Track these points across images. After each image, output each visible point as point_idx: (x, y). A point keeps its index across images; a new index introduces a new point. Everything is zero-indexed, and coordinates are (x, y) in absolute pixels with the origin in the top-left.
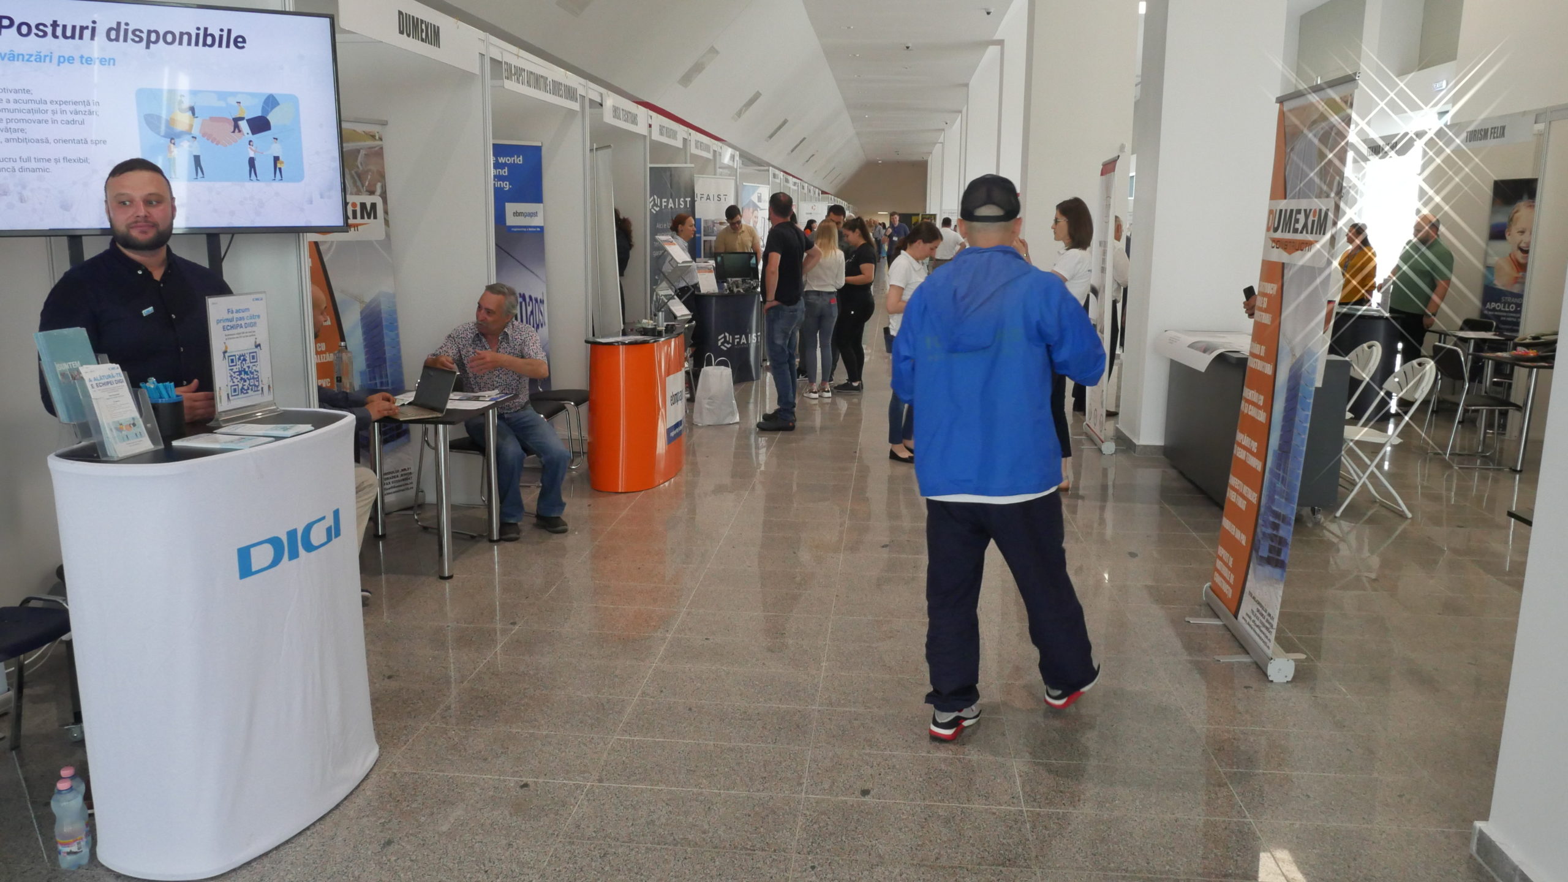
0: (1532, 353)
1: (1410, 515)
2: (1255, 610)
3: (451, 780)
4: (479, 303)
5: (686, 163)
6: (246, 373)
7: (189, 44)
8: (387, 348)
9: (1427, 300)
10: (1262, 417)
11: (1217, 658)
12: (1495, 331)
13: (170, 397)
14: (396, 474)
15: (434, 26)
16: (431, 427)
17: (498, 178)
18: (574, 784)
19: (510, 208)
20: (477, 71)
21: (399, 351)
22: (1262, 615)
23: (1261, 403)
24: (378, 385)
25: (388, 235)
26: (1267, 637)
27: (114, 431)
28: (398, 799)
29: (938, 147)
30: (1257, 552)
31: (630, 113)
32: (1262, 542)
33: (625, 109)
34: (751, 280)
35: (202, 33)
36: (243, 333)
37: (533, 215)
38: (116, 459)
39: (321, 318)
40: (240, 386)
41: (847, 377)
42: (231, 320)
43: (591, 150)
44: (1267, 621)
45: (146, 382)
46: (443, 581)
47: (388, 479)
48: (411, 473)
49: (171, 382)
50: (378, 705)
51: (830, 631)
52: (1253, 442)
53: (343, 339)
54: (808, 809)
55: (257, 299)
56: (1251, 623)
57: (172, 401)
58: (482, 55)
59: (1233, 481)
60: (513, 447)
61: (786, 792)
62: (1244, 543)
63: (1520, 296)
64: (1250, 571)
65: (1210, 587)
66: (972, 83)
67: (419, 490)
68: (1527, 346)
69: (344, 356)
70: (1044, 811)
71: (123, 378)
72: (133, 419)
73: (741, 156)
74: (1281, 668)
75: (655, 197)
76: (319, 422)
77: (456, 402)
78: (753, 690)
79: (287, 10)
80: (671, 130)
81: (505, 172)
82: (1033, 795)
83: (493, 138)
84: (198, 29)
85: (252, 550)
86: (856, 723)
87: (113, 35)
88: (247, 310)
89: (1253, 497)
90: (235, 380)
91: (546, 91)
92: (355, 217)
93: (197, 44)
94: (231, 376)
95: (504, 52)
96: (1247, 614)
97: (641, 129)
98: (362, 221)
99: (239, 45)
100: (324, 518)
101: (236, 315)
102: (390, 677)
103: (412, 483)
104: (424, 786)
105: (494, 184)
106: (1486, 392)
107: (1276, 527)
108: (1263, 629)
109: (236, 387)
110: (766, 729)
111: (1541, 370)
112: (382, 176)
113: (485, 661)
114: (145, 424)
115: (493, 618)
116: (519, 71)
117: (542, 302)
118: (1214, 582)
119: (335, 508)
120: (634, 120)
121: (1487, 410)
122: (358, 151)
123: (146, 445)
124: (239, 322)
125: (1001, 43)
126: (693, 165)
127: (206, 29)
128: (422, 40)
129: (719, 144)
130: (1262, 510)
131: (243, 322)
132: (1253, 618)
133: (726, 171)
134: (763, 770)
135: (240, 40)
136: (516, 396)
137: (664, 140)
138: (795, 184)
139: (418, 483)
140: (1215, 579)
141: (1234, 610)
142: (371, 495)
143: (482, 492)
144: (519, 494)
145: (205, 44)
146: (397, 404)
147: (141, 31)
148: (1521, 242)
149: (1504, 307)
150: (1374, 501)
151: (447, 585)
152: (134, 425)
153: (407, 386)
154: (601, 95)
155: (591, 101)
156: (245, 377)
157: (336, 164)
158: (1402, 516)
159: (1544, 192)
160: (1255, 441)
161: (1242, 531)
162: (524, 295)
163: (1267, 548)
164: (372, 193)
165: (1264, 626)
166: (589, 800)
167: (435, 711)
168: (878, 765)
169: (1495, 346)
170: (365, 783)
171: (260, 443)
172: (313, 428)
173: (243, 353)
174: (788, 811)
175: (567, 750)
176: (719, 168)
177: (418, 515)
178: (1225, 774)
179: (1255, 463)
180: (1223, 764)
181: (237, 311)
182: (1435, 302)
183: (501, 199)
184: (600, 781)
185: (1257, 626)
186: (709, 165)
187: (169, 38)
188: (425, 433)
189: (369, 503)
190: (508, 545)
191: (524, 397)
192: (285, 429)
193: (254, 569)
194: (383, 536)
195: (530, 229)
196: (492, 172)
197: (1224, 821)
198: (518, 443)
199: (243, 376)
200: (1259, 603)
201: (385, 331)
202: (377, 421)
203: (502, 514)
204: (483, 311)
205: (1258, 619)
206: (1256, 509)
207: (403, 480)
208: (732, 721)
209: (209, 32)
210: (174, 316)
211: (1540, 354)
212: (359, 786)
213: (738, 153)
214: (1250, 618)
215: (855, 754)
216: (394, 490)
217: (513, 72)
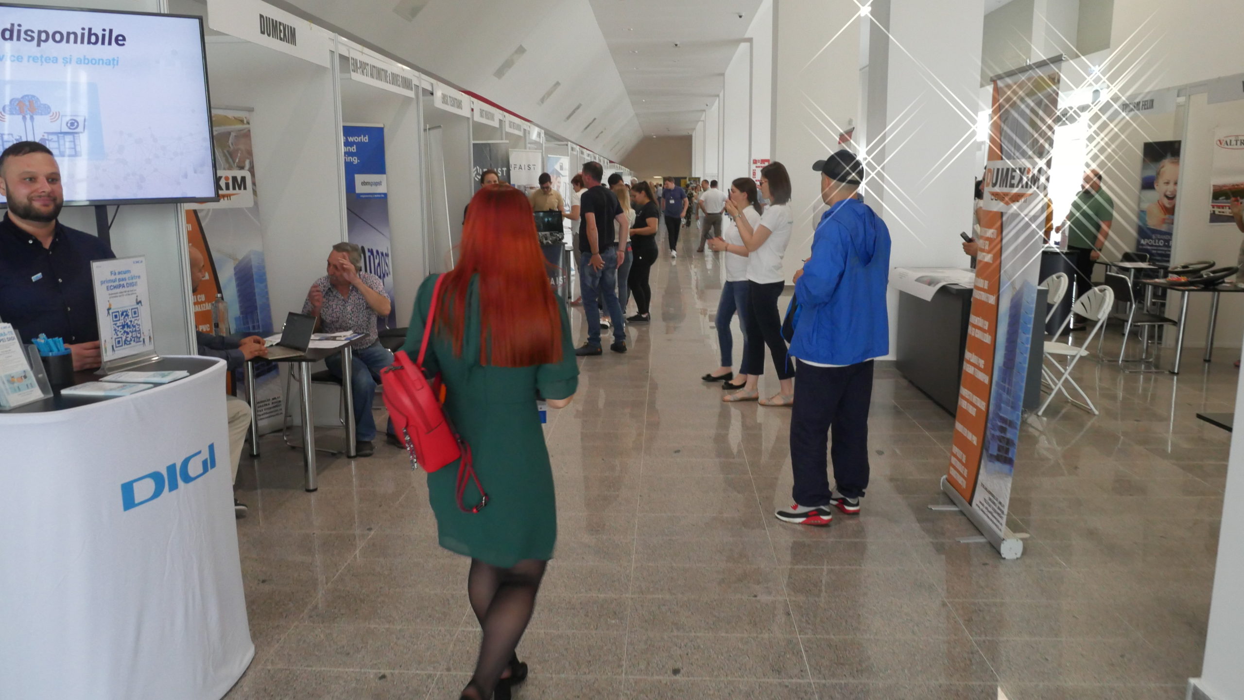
0: (1183, 279)
1: (1097, 412)
2: (987, 499)
3: (318, 675)
4: (328, 261)
5: (502, 139)
6: (129, 327)
7: (75, 42)
8: (257, 297)
9: (1094, 239)
10: (987, 339)
11: (957, 539)
12: (1149, 262)
13: (59, 350)
14: (267, 403)
15: (291, 27)
16: (296, 364)
17: (347, 154)
18: (426, 674)
19: (359, 178)
20: (328, 64)
21: (268, 299)
22: (994, 503)
23: (986, 328)
24: (251, 328)
25: (256, 203)
26: (999, 521)
27: (6, 382)
28: (272, 693)
29: (700, 124)
30: (987, 450)
31: (456, 99)
32: (991, 442)
33: (451, 95)
34: (558, 233)
35: (86, 32)
36: (125, 292)
37: (378, 184)
38: (8, 408)
39: (200, 275)
40: (124, 338)
41: (637, 310)
42: (114, 281)
43: (425, 130)
44: (999, 508)
45: (37, 337)
46: (308, 493)
47: (261, 406)
48: (280, 401)
49: (59, 337)
50: (254, 607)
51: (637, 526)
52: (980, 359)
53: (220, 291)
54: (628, 689)
55: (137, 262)
56: (984, 510)
57: (61, 353)
58: (332, 52)
59: (964, 391)
60: (365, 378)
61: (609, 674)
62: (975, 443)
63: (1170, 234)
64: (982, 467)
65: (947, 479)
66: (728, 73)
67: (288, 415)
68: (1178, 273)
69: (221, 306)
70: (829, 682)
71: (14, 335)
72: (24, 371)
73: (545, 134)
74: (1012, 548)
75: (478, 168)
76: (194, 367)
77: (316, 342)
78: (575, 582)
79: (162, 12)
80: (490, 113)
81: (354, 149)
82: (819, 668)
83: (343, 121)
84: (83, 29)
85: (135, 485)
86: (664, 609)
87: (7, 34)
88: (128, 271)
89: (982, 405)
90: (118, 333)
91: (386, 81)
92: (228, 188)
93: (82, 42)
94: (115, 330)
95: (351, 50)
96: (980, 502)
97: (465, 112)
98: (234, 192)
99: (120, 42)
100: (199, 452)
101: (118, 277)
102: (264, 581)
103: (281, 409)
104: (295, 681)
105: (345, 159)
106: (1147, 311)
107: (1003, 430)
108: (995, 515)
109: (120, 339)
110: (588, 616)
111: (1191, 293)
112: (250, 153)
113: (346, 564)
114: (36, 376)
115: (352, 525)
116: (364, 65)
117: (387, 255)
118: (949, 475)
119: (210, 443)
120: (459, 105)
121: (1148, 325)
122: (229, 133)
123: (37, 394)
124: (122, 283)
125: (750, 40)
126: (508, 141)
127: (90, 30)
128: (281, 39)
129: (528, 124)
130: (991, 416)
131: (124, 283)
132: (986, 505)
133: (532, 146)
134: (588, 654)
135: (120, 38)
136: (367, 335)
137: (484, 121)
138: (589, 155)
139: (286, 409)
140: (951, 472)
141: (968, 498)
142: (244, 423)
143: (340, 417)
144: (371, 417)
145: (89, 42)
146: (266, 345)
147: (33, 32)
148: (1166, 191)
149: (1155, 242)
150: (1066, 401)
151: (313, 496)
152: (25, 377)
153: (275, 329)
154: (432, 85)
155: (424, 90)
156: (128, 330)
157: (207, 144)
158: (1089, 412)
159: (1187, 151)
160: (982, 358)
161: (974, 433)
162: (372, 250)
163: (996, 447)
164: (242, 168)
165: (995, 511)
166: (438, 689)
167: (303, 611)
168: (686, 646)
169: (1151, 274)
170: (243, 680)
171: (139, 390)
172: (188, 374)
173: (126, 309)
174: (611, 691)
175: (419, 643)
176: (529, 143)
177: (287, 436)
178: (976, 642)
179: (984, 378)
180: (974, 633)
181: (119, 273)
182: (1100, 241)
183: (351, 171)
184: (448, 670)
185: (990, 512)
186: (520, 141)
187: (58, 37)
188: (292, 367)
189: (243, 430)
190: (362, 459)
191: (374, 336)
192: (163, 376)
193: (136, 502)
194: (258, 455)
195: (375, 196)
196: (343, 149)
197: (980, 685)
198: (370, 375)
199: (126, 329)
200: (990, 493)
201: (255, 284)
202: (250, 360)
203: (358, 434)
204: (331, 267)
205: (990, 506)
206: (985, 415)
207: (274, 407)
208: (559, 610)
209: (93, 32)
210: (60, 280)
211: (1190, 279)
212: (237, 683)
213: (543, 131)
214: (983, 505)
215: (665, 637)
216: (267, 415)
217: (359, 66)
